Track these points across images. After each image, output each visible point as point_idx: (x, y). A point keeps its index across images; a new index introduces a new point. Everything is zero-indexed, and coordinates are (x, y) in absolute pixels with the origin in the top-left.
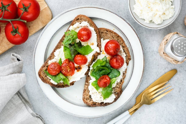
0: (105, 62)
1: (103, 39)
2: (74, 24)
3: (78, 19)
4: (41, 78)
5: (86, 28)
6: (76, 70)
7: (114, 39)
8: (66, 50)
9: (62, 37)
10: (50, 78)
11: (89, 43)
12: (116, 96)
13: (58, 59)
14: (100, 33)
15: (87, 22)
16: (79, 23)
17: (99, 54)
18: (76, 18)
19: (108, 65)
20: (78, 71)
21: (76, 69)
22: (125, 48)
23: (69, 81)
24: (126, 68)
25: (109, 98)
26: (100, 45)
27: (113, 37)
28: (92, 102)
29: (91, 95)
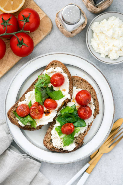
0: (73, 110)
1: (76, 87)
2: (48, 69)
3: (52, 64)
4: (9, 118)
5: (59, 74)
6: (44, 115)
7: (87, 90)
8: (37, 93)
9: (35, 80)
10: (18, 120)
11: (61, 89)
12: (77, 146)
13: (28, 101)
14: (73, 81)
15: (61, 68)
16: (54, 68)
17: (69, 101)
18: (51, 63)
19: (76, 113)
20: (46, 115)
21: (45, 113)
22: (96, 101)
23: (36, 124)
24: (92, 121)
25: (69, 146)
26: (72, 92)
27: (87, 88)
28: (51, 146)
29: (52, 139)
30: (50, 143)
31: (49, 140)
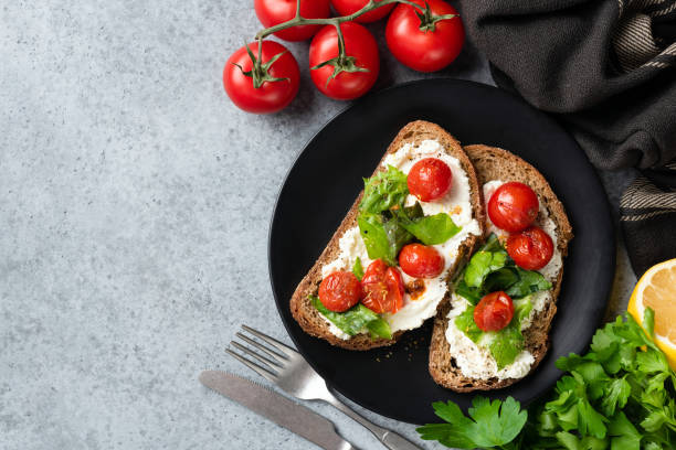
3: (409, 133)
5: (433, 159)
12: (537, 356)
15: (437, 140)
16: (413, 145)
18: (404, 131)
25: (516, 364)
28: (459, 378)
29: (456, 356)
30: (453, 369)
31: (447, 362)
